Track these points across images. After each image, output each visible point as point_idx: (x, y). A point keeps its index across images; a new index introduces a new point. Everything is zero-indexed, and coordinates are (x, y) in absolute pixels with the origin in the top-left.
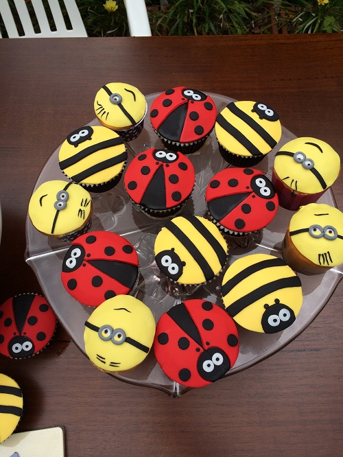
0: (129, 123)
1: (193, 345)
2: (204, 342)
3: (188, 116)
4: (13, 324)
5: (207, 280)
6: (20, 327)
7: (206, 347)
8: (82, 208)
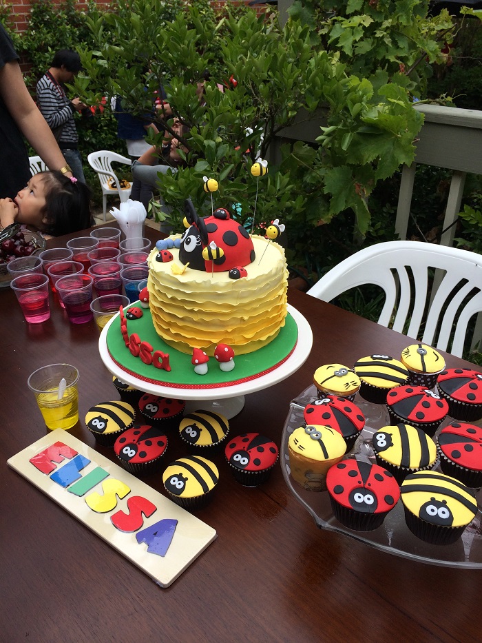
0: (421, 369)
1: (359, 478)
2: (368, 483)
3: (468, 384)
4: (248, 443)
5: (401, 466)
6: (250, 447)
7: (367, 486)
8: (350, 384)
